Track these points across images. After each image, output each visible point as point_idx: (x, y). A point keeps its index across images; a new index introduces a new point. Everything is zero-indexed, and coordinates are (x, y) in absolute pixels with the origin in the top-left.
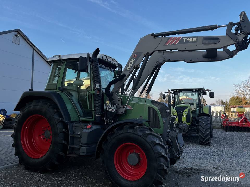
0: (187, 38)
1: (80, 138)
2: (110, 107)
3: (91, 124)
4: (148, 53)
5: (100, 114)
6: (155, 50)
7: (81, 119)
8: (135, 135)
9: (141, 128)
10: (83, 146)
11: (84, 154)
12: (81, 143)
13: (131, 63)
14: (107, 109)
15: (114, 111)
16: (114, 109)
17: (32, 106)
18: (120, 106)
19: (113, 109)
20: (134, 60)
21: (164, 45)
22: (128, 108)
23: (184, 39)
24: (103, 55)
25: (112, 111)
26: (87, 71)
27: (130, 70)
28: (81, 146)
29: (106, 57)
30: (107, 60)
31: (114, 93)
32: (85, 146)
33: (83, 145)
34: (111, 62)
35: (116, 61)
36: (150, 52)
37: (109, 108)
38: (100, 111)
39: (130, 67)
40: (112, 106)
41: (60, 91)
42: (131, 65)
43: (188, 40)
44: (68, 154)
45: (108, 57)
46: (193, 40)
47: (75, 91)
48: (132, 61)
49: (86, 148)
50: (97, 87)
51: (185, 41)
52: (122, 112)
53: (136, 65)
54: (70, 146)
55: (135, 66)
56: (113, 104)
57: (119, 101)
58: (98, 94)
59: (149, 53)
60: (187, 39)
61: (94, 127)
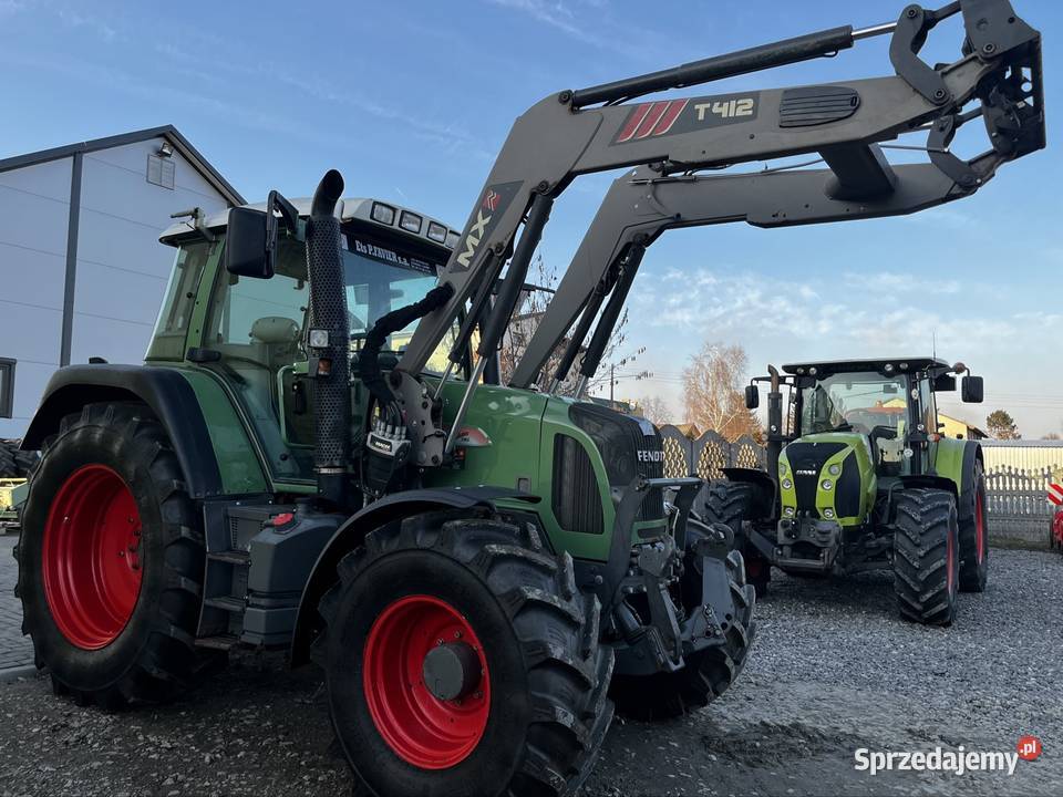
0: (711, 100)
1: (246, 567)
2: (381, 432)
3: (300, 508)
4: (544, 185)
5: (337, 463)
6: (575, 169)
7: (276, 487)
8: (445, 563)
9: (478, 528)
10: (253, 606)
11: (256, 640)
12: (250, 591)
13: (476, 234)
14: (368, 443)
15: (393, 453)
16: (396, 444)
17: (78, 431)
18: (430, 429)
19: (389, 444)
20: (487, 220)
21: (613, 143)
22: (473, 441)
23: (697, 107)
24: (375, 203)
25: (388, 453)
26: (265, 273)
27: (470, 266)
28: (248, 606)
29: (391, 212)
30: (400, 226)
31: (404, 371)
32: (263, 602)
33: (253, 600)
34: (423, 235)
35: (451, 232)
36: (554, 178)
37: (374, 439)
38: (340, 451)
39: (471, 253)
40: (389, 428)
41: (196, 366)
42: (476, 242)
43: (716, 109)
44: (203, 637)
45: (403, 212)
46: (740, 108)
47: (260, 366)
48: (482, 222)
49: (268, 613)
50: (317, 345)
51: (701, 116)
52: (435, 459)
53: (493, 241)
54: (206, 602)
55: (493, 248)
56: (394, 422)
57: (425, 406)
58: (322, 373)
59: (550, 183)
60: (711, 107)
61: (307, 524)
